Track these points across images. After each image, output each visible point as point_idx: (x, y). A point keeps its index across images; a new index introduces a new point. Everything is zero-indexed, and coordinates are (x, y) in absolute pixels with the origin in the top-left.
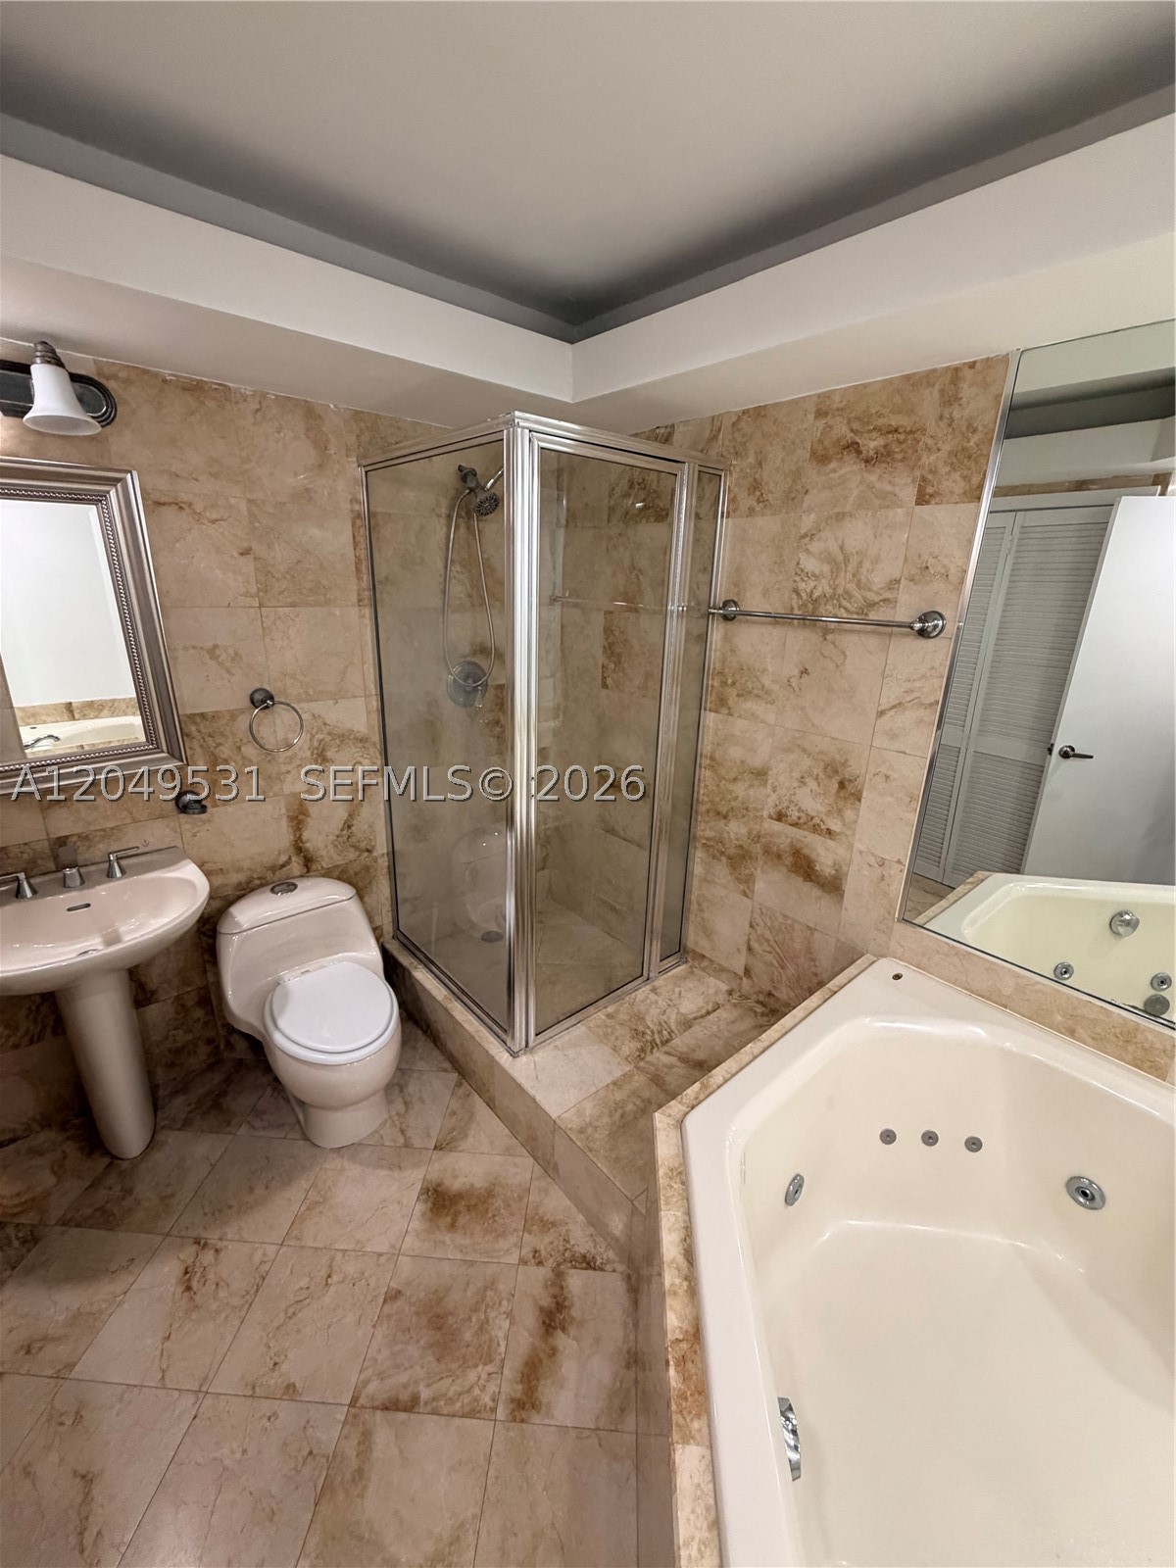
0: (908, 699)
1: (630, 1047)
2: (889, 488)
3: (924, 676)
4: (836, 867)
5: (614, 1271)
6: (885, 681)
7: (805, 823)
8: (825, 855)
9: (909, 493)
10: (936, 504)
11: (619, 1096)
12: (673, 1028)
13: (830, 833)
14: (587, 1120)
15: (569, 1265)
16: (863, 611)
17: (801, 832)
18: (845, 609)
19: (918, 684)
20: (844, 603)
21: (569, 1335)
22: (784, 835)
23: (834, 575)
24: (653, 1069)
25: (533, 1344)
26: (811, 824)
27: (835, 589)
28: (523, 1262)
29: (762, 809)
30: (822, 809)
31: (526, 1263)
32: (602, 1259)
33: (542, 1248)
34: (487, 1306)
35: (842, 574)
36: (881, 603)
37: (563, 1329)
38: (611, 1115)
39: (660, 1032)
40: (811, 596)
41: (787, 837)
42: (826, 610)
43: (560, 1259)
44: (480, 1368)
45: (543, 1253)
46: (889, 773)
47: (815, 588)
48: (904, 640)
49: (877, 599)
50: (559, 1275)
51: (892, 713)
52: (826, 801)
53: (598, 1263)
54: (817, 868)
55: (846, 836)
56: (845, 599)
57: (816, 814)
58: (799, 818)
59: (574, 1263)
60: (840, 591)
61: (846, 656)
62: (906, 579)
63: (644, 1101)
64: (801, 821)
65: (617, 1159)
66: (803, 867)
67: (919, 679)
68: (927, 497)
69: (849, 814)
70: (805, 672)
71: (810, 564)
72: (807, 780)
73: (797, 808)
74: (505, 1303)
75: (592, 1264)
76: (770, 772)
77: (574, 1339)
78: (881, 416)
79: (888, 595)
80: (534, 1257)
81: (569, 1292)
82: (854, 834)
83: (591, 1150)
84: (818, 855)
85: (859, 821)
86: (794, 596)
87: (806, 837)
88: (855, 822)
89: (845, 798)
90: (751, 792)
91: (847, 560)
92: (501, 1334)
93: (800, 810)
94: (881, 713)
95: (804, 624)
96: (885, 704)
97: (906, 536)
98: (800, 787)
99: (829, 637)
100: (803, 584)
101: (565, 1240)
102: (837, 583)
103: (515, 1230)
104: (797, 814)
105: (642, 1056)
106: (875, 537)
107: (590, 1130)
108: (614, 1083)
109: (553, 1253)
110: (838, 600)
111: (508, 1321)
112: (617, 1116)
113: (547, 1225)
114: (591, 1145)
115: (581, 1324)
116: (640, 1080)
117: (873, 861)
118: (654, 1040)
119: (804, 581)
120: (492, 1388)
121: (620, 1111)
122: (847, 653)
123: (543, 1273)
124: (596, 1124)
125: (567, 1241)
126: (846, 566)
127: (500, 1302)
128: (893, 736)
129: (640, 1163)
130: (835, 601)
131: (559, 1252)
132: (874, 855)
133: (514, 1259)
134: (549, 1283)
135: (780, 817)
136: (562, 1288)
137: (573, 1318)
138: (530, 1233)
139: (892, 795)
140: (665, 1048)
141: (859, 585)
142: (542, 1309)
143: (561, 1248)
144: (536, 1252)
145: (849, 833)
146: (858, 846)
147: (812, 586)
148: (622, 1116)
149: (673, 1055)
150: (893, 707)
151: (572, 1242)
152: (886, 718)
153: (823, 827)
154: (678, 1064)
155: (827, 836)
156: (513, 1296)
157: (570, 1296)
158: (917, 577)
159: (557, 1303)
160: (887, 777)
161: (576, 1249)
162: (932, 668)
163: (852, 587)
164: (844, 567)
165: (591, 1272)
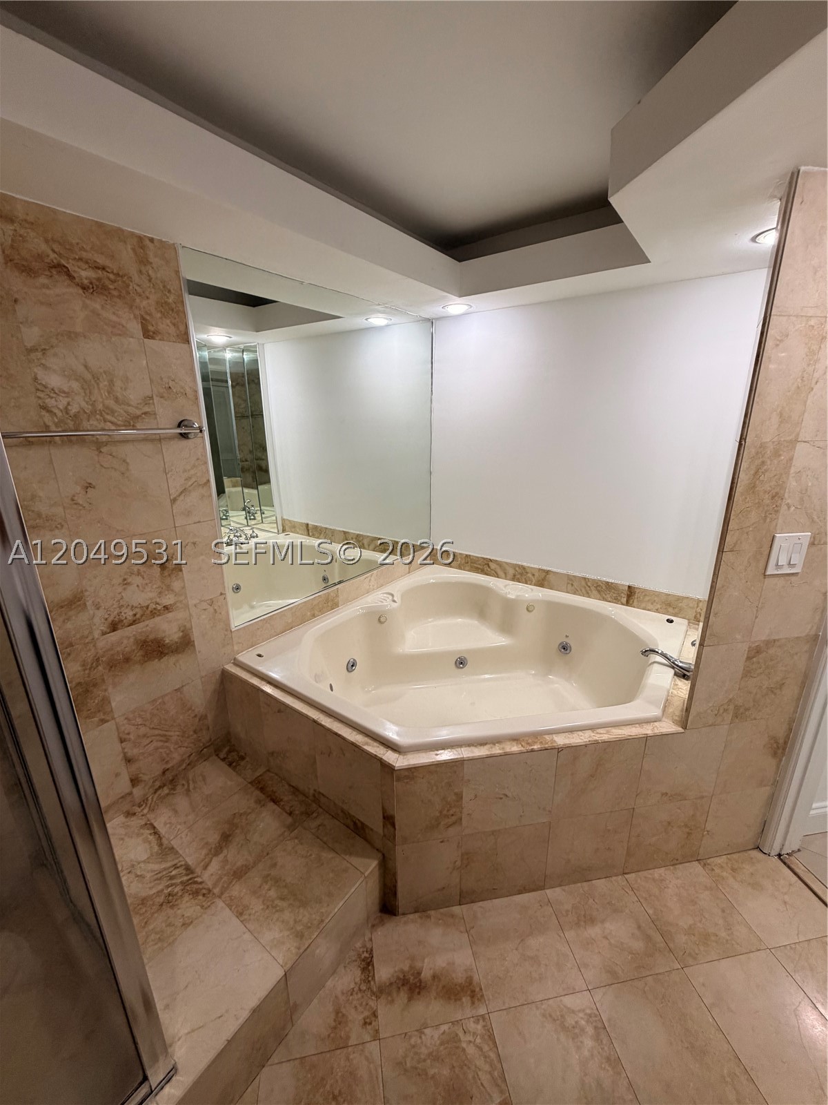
0: (190, 483)
1: (188, 907)
2: (114, 318)
3: (194, 466)
4: (182, 629)
5: (371, 940)
6: (169, 476)
7: (142, 616)
8: (168, 628)
9: (135, 327)
10: (160, 340)
11: (256, 906)
12: (169, 864)
13: (167, 609)
14: (287, 933)
15: (372, 983)
16: (129, 423)
17: (141, 625)
18: (112, 423)
19: (192, 472)
20: (109, 417)
21: (423, 967)
22: (125, 638)
23: (88, 391)
24: (225, 878)
25: (435, 998)
26: (148, 612)
27: (93, 405)
28: (376, 1036)
29: (91, 633)
30: (151, 595)
31: (377, 1031)
32: (363, 952)
33: (361, 1017)
34: (419, 1062)
35: (96, 391)
36: (143, 416)
37: (419, 973)
38: (282, 910)
39: (172, 878)
40: (67, 413)
41: (129, 638)
42: (91, 425)
43: (369, 994)
44: (464, 1045)
45: (367, 1013)
46: (195, 540)
47: (69, 404)
48: (172, 442)
49: (138, 412)
50: (382, 992)
51: (182, 497)
52: (155, 586)
53: (367, 955)
54: (167, 641)
55: (181, 602)
56: (108, 414)
57: (149, 602)
58: (135, 615)
59: (370, 979)
60: (100, 407)
61: (127, 463)
62: (157, 396)
63: (266, 882)
64: (138, 616)
65: (330, 895)
66: (155, 649)
67: (192, 468)
68: (151, 333)
69: (176, 585)
70: (88, 486)
71: (55, 381)
72: (129, 581)
73: (130, 607)
74: (413, 1041)
75: (369, 961)
76: (87, 594)
77: (423, 962)
78: (82, 249)
79: (146, 409)
80: (370, 1024)
81: (393, 976)
82: (186, 597)
83: (322, 921)
84: (164, 632)
85: (186, 585)
86: (44, 413)
87: (147, 625)
88: (184, 587)
89: (169, 575)
90: (69, 625)
91: (96, 378)
92: (436, 1034)
93: (133, 607)
94: (174, 501)
95: (70, 441)
96: (174, 494)
97: (145, 362)
98: (125, 589)
99: (104, 450)
100: (53, 401)
101: (352, 994)
102: (93, 399)
103: (348, 1059)
104: (131, 613)
105: (204, 891)
106: (118, 360)
107: (299, 928)
108: (240, 915)
109: (364, 1003)
110: (101, 415)
111: (426, 1031)
112: (284, 904)
113: (340, 1019)
114: (315, 922)
115: (413, 958)
116: (237, 890)
117: (205, 605)
118: (181, 882)
119: (52, 398)
120: (471, 1026)
121: (278, 902)
122: (128, 461)
123: (383, 1009)
124: (292, 922)
125: (352, 992)
126: (98, 384)
127: (414, 1047)
128: (188, 513)
129: (331, 875)
130: (98, 417)
131: (363, 997)
132: (205, 601)
133: (374, 1047)
134: (389, 998)
135: (114, 627)
136: (391, 984)
137: (411, 967)
138: (348, 1038)
139: (202, 554)
140: (198, 871)
141: (117, 400)
142: (410, 999)
143: (360, 995)
144: (365, 1023)
145: (183, 597)
146: (192, 602)
147: (66, 403)
148: (282, 899)
149: (211, 861)
150: (181, 493)
151: (352, 986)
152: (178, 502)
153: (159, 607)
154: (221, 856)
155: (166, 611)
156: (406, 1034)
157: (395, 975)
158: (165, 395)
159: (403, 985)
160: (194, 544)
161: (358, 980)
162: (198, 459)
163: (111, 403)
164: (96, 385)
165: (375, 960)
